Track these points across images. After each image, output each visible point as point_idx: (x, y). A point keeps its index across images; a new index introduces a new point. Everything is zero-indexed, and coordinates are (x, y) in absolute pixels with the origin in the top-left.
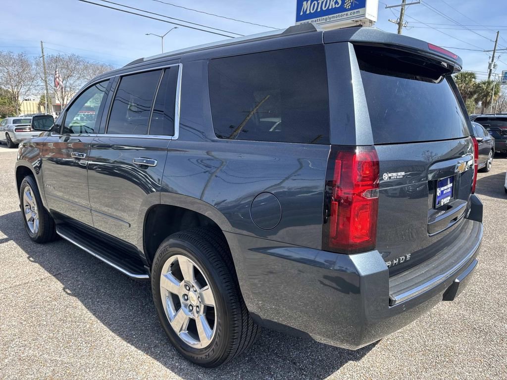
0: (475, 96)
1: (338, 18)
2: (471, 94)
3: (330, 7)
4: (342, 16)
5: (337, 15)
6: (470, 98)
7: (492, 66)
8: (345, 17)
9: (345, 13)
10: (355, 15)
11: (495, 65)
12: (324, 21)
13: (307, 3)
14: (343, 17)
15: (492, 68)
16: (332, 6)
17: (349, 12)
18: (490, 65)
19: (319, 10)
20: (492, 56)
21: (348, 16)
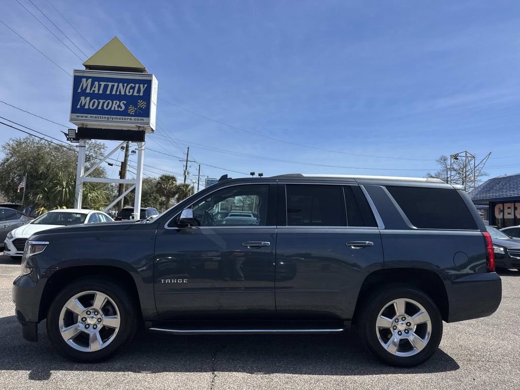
0: (177, 196)
1: (121, 120)
2: (174, 194)
3: (113, 109)
4: (125, 119)
5: (121, 117)
6: (173, 197)
7: (187, 173)
8: (129, 121)
9: (130, 117)
10: (139, 121)
11: (188, 173)
12: (106, 120)
13: (85, 99)
14: (126, 121)
15: (186, 174)
16: (115, 108)
17: (133, 118)
18: (185, 172)
19: (100, 108)
20: (185, 165)
21: (132, 121)
